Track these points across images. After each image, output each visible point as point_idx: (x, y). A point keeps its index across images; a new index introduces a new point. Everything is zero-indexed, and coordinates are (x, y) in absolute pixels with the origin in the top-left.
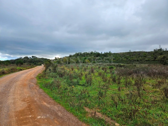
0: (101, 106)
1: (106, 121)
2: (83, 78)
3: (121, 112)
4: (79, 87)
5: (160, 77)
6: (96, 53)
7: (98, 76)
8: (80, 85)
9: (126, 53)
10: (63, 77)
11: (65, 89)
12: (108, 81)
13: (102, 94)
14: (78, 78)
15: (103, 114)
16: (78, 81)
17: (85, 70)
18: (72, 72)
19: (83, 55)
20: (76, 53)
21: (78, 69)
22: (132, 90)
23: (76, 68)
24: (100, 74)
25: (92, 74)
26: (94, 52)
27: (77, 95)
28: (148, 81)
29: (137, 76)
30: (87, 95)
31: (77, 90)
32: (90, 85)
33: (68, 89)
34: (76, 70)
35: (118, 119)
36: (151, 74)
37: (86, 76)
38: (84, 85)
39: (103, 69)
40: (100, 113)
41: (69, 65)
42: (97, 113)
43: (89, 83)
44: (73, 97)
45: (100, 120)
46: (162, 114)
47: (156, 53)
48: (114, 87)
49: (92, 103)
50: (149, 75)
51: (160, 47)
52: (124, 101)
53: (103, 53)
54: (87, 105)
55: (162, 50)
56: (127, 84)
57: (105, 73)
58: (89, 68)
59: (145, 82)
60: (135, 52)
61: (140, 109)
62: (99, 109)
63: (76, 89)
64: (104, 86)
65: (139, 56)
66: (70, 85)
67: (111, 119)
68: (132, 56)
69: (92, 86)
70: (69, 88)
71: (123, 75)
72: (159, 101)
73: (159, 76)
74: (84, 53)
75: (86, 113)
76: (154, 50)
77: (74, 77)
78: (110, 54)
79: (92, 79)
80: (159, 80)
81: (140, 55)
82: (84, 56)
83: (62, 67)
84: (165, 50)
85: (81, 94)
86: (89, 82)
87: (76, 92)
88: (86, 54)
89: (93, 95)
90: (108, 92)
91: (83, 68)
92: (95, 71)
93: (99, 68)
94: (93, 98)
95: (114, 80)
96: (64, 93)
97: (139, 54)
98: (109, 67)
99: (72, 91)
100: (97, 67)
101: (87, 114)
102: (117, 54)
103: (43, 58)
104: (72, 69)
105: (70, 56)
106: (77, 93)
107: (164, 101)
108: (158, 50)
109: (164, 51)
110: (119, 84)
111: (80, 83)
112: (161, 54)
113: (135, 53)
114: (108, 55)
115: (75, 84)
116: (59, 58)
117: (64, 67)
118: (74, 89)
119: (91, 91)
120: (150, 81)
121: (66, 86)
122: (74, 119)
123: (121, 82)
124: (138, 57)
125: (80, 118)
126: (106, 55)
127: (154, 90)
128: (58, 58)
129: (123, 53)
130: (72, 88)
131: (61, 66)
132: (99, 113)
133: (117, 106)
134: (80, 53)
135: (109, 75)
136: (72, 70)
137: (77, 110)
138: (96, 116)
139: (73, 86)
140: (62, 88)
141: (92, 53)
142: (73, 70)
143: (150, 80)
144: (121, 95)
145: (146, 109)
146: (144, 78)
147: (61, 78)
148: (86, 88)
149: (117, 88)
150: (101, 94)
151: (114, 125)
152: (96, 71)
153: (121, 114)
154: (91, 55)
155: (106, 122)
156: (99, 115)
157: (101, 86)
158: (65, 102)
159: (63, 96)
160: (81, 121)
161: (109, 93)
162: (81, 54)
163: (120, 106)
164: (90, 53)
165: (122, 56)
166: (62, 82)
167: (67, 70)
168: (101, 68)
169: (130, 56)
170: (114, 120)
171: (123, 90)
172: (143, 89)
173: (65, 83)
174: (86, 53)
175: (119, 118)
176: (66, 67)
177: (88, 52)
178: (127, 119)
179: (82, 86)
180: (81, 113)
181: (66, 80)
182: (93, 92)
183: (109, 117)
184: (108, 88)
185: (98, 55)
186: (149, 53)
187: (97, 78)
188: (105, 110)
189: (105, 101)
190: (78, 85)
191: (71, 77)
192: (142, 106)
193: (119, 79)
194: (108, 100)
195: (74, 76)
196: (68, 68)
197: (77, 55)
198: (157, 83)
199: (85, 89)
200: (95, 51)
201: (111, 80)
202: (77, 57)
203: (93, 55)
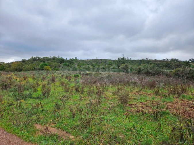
0: (57, 119)
1: (60, 135)
2: (39, 89)
3: (78, 123)
4: (31, 101)
5: (120, 84)
6: (60, 58)
7: (59, 86)
8: (34, 98)
9: (93, 60)
10: (8, 89)
11: (9, 105)
12: (70, 91)
14: (31, 90)
15: (58, 129)
16: (30, 93)
17: (44, 79)
18: (23, 83)
19: (42, 61)
20: (32, 58)
21: (34, 79)
22: (93, 99)
23: (31, 77)
24: (62, 84)
25: (52, 84)
26: (57, 57)
27: (27, 111)
28: (110, 89)
29: (101, 84)
30: (41, 110)
31: (27, 105)
32: (48, 96)
33: (14, 105)
34: (30, 80)
35: (74, 131)
36: (113, 82)
37: (44, 86)
38: (38, 98)
39: (67, 78)
40: (54, 127)
41: (19, 73)
42: (50, 129)
43: (46, 95)
44: (20, 114)
45: (52, 136)
46: (115, 119)
47: (119, 61)
48: (76, 97)
49: (46, 119)
51: (123, 56)
52: (82, 111)
53: (68, 59)
54: (38, 121)
55: (124, 59)
56: (89, 93)
57: (69, 82)
58: (49, 77)
59: (107, 89)
60: (101, 60)
61: (97, 116)
62: (54, 124)
63: (27, 104)
64: (64, 97)
65: (105, 64)
66: (17, 100)
67: (66, 133)
68: (98, 64)
69: (49, 98)
70: (15, 103)
71: (87, 84)
72: (115, 107)
73: (119, 84)
74: (44, 58)
75: (35, 131)
76: (118, 59)
77: (25, 89)
78: (76, 60)
79: (50, 90)
80: (119, 87)
81: (106, 62)
82: (44, 62)
83: (9, 76)
84: (127, 59)
85: (32, 109)
86: (46, 94)
87: (25, 107)
89: (48, 109)
90: (67, 104)
91: (42, 76)
92: (56, 80)
93: (62, 76)
94: (48, 112)
95: (77, 90)
96: (8, 110)
97: (105, 62)
98: (74, 75)
99: (19, 107)
100: (60, 75)
101: (37, 132)
102: (83, 61)
104: (25, 79)
105: (24, 61)
106: (26, 109)
107: (120, 106)
108: (122, 58)
109: (126, 60)
110: (82, 93)
111: (33, 96)
112: (124, 63)
114: (74, 61)
115: (26, 98)
116: (5, 63)
117: (12, 75)
119: (47, 104)
120: (112, 89)
121: (12, 100)
122: (17, 141)
123: (84, 91)
125: (26, 139)
126: (72, 61)
127: (114, 97)
128: (4, 63)
129: (90, 60)
130: (20, 103)
131: (6, 74)
132: (53, 129)
133: (73, 117)
134: (38, 57)
135: (73, 85)
136: (23, 79)
137: (24, 130)
138: (48, 133)
139: (22, 100)
140: (5, 104)
141: (54, 58)
142: (26, 80)
143: (112, 87)
144: (81, 105)
145: (102, 116)
146: (107, 86)
147: (4, 91)
148: (41, 101)
149: (79, 98)
150: (58, 106)
151: (69, 138)
152: (58, 80)
153: (78, 125)
154: (53, 60)
155: (58, 137)
156: (52, 130)
157: (60, 98)
158: (7, 122)
159: (4, 114)
160: (26, 142)
161: (70, 103)
162: (39, 59)
163: (78, 117)
164: (52, 58)
165: (88, 64)
166: (6, 96)
167: (16, 79)
168: (64, 77)
169: (97, 63)
170: (69, 133)
171: (85, 99)
172: (104, 96)
173: (11, 97)
174: (47, 57)
175: (75, 129)
176: (16, 75)
178: (82, 130)
179: (36, 99)
180: (29, 132)
181: (12, 93)
182: (49, 105)
183: (64, 131)
184: (68, 98)
185: (62, 61)
186: (114, 61)
187: (58, 88)
188: (60, 124)
189: (62, 114)
190: (31, 98)
191: (20, 88)
192: (99, 113)
193: (83, 88)
194: (66, 112)
195: (26, 87)
196: (18, 77)
197: (34, 59)
198: (117, 90)
199: (39, 102)
201: (74, 89)
202: (34, 62)
203: (55, 61)
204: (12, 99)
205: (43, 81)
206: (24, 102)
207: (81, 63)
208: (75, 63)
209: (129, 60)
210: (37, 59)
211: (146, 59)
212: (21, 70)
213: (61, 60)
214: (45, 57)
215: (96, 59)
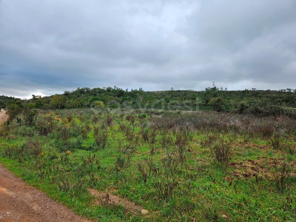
0: (120, 182)
1: (126, 208)
2: (90, 134)
3: (153, 190)
4: (81, 153)
5: (212, 130)
6: (117, 89)
7: (118, 131)
8: (83, 148)
9: (166, 91)
10: (49, 134)
11: (50, 158)
12: (135, 139)
13: (123, 161)
14: (80, 136)
15: (123, 197)
16: (79, 141)
17: (95, 120)
18: (68, 125)
19: (92, 94)
20: (79, 89)
21: (82, 120)
22: (172, 152)
23: (78, 117)
24: (122, 128)
25: (108, 128)
26: (113, 88)
27: (76, 168)
28: (195, 137)
29: (181, 129)
30: (96, 167)
31: (76, 158)
32: (104, 147)
33: (57, 158)
34: (77, 121)
35: (148, 202)
36: (200, 126)
37: (96, 131)
38: (90, 148)
39: (128, 119)
40: (117, 195)
41: (61, 111)
42: (112, 197)
43: (101, 145)
44: (67, 173)
45: (116, 209)
46: (211, 186)
47: (208, 93)
48: (145, 148)
49: (104, 180)
50: (197, 127)
51: (214, 85)
52: (157, 171)
54: (93, 184)
55: (216, 90)
56: (166, 143)
57: (132, 126)
58: (103, 117)
59: (191, 139)
60: (179, 91)
61: (182, 181)
62: (116, 189)
63: (74, 157)
64: (128, 148)
65: (185, 98)
66: (62, 150)
67: (136, 204)
68: (174, 97)
69: (106, 149)
70: (59, 155)
71: (159, 128)
72: (208, 167)
73: (210, 129)
74: (95, 89)
75: (90, 199)
76: (206, 89)
77: (71, 134)
78: (141, 92)
79: (106, 137)
80: (211, 134)
81: (187, 95)
82: (95, 95)
83: (48, 115)
84: (220, 90)
85: (84, 165)
86: (101, 143)
87: (73, 162)
89: (105, 165)
90: (133, 159)
91: (92, 116)
92: (114, 122)
93: (122, 116)
94: (106, 170)
95: (145, 138)
96: (50, 165)
97: (185, 95)
98: (138, 115)
99: (65, 161)
100: (119, 115)
101: (93, 200)
102: (152, 93)
103: (5, 96)
104: (70, 119)
105: (67, 94)
106: (75, 164)
107: (215, 165)
108: (212, 89)
109: (218, 91)
110: (153, 143)
111: (83, 145)
112: (215, 96)
113: (180, 93)
114: (138, 94)
115: (74, 148)
116: (42, 97)
117: (52, 115)
118: (71, 156)
119: (103, 157)
120: (199, 137)
121: (55, 151)
122: (66, 213)
123: (156, 139)
124: (183, 99)
125: (79, 211)
126: (134, 94)
127: (203, 150)
128: (40, 96)
129: (162, 91)
130: (67, 155)
131: (44, 113)
132: (115, 197)
133: (145, 181)
134: (87, 89)
135: (138, 129)
136: (68, 120)
137: (74, 196)
138: (109, 202)
139: (68, 152)
140: (46, 156)
141: (109, 90)
142: (72, 121)
143: (198, 134)
144: (154, 162)
145: (189, 180)
146: (190, 133)
147: (44, 137)
148: (95, 153)
149: (149, 151)
150: (120, 162)
151: (140, 212)
152: (115, 122)
153: (152, 193)
154: (108, 93)
155: (125, 211)
156: (115, 199)
157: (122, 149)
158: (50, 183)
159: (45, 172)
160: (79, 215)
161: (136, 159)
162: (88, 91)
163: (152, 180)
164: (105, 89)
165: (159, 97)
166: (45, 145)
167: (58, 120)
168: (125, 117)
169: (172, 96)
170: (140, 205)
171: (158, 153)
172: (187, 148)
173: (53, 146)
174: (99, 89)
175: (148, 200)
176: (57, 114)
177: (102, 88)
178: (160, 201)
179: (87, 150)
180: (81, 201)
181: (54, 140)
182: (107, 159)
183: (131, 201)
184: (134, 151)
185: (120, 94)
186: (199, 93)
187: (117, 135)
188: (125, 190)
189: (127, 174)
190: (80, 148)
191: (65, 134)
192: (184, 176)
193: (153, 135)
194: (133, 172)
195: (71, 131)
196: (60, 117)
197: (81, 92)
198: (207, 139)
199: (92, 155)
200: (115, 87)
201: (141, 136)
202: (81, 96)
203: (111, 93)
204: (55, 149)
205: (94, 123)
206: (71, 154)
207: (147, 96)
208: (140, 97)
209: (224, 92)
210: (86, 91)
211: (252, 90)
212: (63, 107)
213: (119, 92)
214: (97, 88)
215: (171, 90)
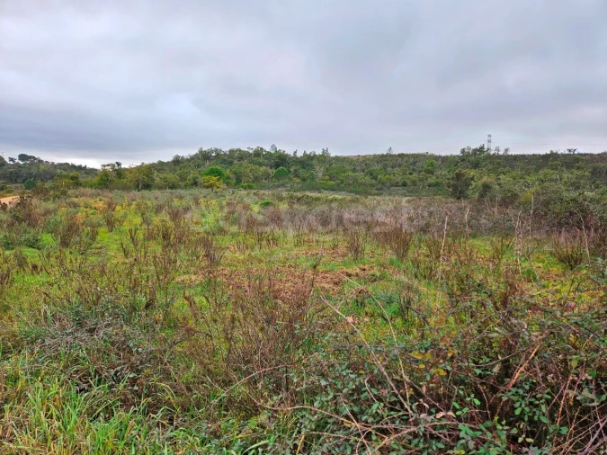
6: (276, 151)
9: (375, 156)
19: (226, 160)
20: (201, 152)
47: (463, 160)
53: (300, 154)
55: (484, 152)
65: (413, 170)
68: (389, 169)
74: (231, 151)
76: (463, 151)
81: (417, 164)
84: (493, 153)
88: (237, 154)
97: (414, 163)
102: (344, 159)
105: (178, 161)
108: (475, 150)
109: (489, 154)
113: (402, 159)
114: (314, 162)
124: (408, 172)
126: (307, 161)
129: (364, 156)
134: (216, 150)
141: (258, 153)
154: (257, 158)
162: (219, 156)
164: (251, 151)
165: (358, 168)
169: (385, 167)
174: (240, 150)
177: (244, 149)
185: (280, 161)
186: (445, 159)
197: (206, 156)
200: (273, 146)
202: (204, 165)
203: (261, 160)
207: (334, 165)
208: (317, 168)
209: (499, 157)
210: (214, 155)
211: (567, 152)
213: (278, 157)
214: (235, 148)
215: (385, 153)
